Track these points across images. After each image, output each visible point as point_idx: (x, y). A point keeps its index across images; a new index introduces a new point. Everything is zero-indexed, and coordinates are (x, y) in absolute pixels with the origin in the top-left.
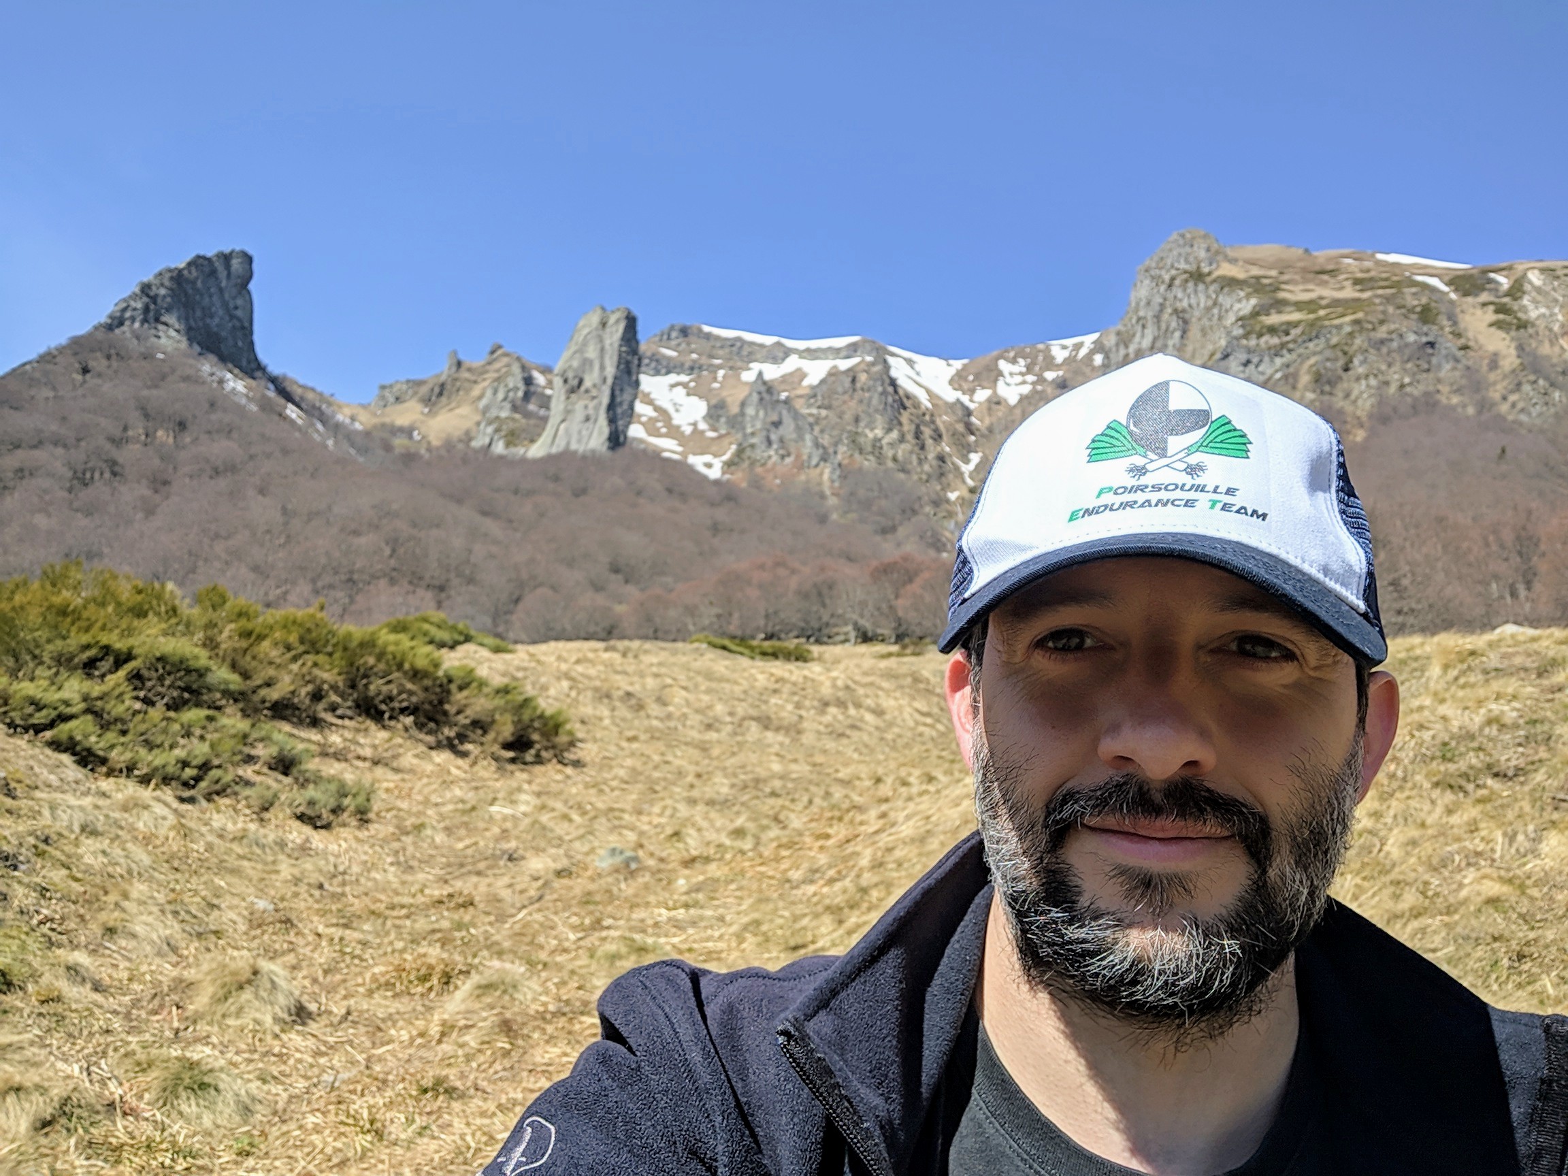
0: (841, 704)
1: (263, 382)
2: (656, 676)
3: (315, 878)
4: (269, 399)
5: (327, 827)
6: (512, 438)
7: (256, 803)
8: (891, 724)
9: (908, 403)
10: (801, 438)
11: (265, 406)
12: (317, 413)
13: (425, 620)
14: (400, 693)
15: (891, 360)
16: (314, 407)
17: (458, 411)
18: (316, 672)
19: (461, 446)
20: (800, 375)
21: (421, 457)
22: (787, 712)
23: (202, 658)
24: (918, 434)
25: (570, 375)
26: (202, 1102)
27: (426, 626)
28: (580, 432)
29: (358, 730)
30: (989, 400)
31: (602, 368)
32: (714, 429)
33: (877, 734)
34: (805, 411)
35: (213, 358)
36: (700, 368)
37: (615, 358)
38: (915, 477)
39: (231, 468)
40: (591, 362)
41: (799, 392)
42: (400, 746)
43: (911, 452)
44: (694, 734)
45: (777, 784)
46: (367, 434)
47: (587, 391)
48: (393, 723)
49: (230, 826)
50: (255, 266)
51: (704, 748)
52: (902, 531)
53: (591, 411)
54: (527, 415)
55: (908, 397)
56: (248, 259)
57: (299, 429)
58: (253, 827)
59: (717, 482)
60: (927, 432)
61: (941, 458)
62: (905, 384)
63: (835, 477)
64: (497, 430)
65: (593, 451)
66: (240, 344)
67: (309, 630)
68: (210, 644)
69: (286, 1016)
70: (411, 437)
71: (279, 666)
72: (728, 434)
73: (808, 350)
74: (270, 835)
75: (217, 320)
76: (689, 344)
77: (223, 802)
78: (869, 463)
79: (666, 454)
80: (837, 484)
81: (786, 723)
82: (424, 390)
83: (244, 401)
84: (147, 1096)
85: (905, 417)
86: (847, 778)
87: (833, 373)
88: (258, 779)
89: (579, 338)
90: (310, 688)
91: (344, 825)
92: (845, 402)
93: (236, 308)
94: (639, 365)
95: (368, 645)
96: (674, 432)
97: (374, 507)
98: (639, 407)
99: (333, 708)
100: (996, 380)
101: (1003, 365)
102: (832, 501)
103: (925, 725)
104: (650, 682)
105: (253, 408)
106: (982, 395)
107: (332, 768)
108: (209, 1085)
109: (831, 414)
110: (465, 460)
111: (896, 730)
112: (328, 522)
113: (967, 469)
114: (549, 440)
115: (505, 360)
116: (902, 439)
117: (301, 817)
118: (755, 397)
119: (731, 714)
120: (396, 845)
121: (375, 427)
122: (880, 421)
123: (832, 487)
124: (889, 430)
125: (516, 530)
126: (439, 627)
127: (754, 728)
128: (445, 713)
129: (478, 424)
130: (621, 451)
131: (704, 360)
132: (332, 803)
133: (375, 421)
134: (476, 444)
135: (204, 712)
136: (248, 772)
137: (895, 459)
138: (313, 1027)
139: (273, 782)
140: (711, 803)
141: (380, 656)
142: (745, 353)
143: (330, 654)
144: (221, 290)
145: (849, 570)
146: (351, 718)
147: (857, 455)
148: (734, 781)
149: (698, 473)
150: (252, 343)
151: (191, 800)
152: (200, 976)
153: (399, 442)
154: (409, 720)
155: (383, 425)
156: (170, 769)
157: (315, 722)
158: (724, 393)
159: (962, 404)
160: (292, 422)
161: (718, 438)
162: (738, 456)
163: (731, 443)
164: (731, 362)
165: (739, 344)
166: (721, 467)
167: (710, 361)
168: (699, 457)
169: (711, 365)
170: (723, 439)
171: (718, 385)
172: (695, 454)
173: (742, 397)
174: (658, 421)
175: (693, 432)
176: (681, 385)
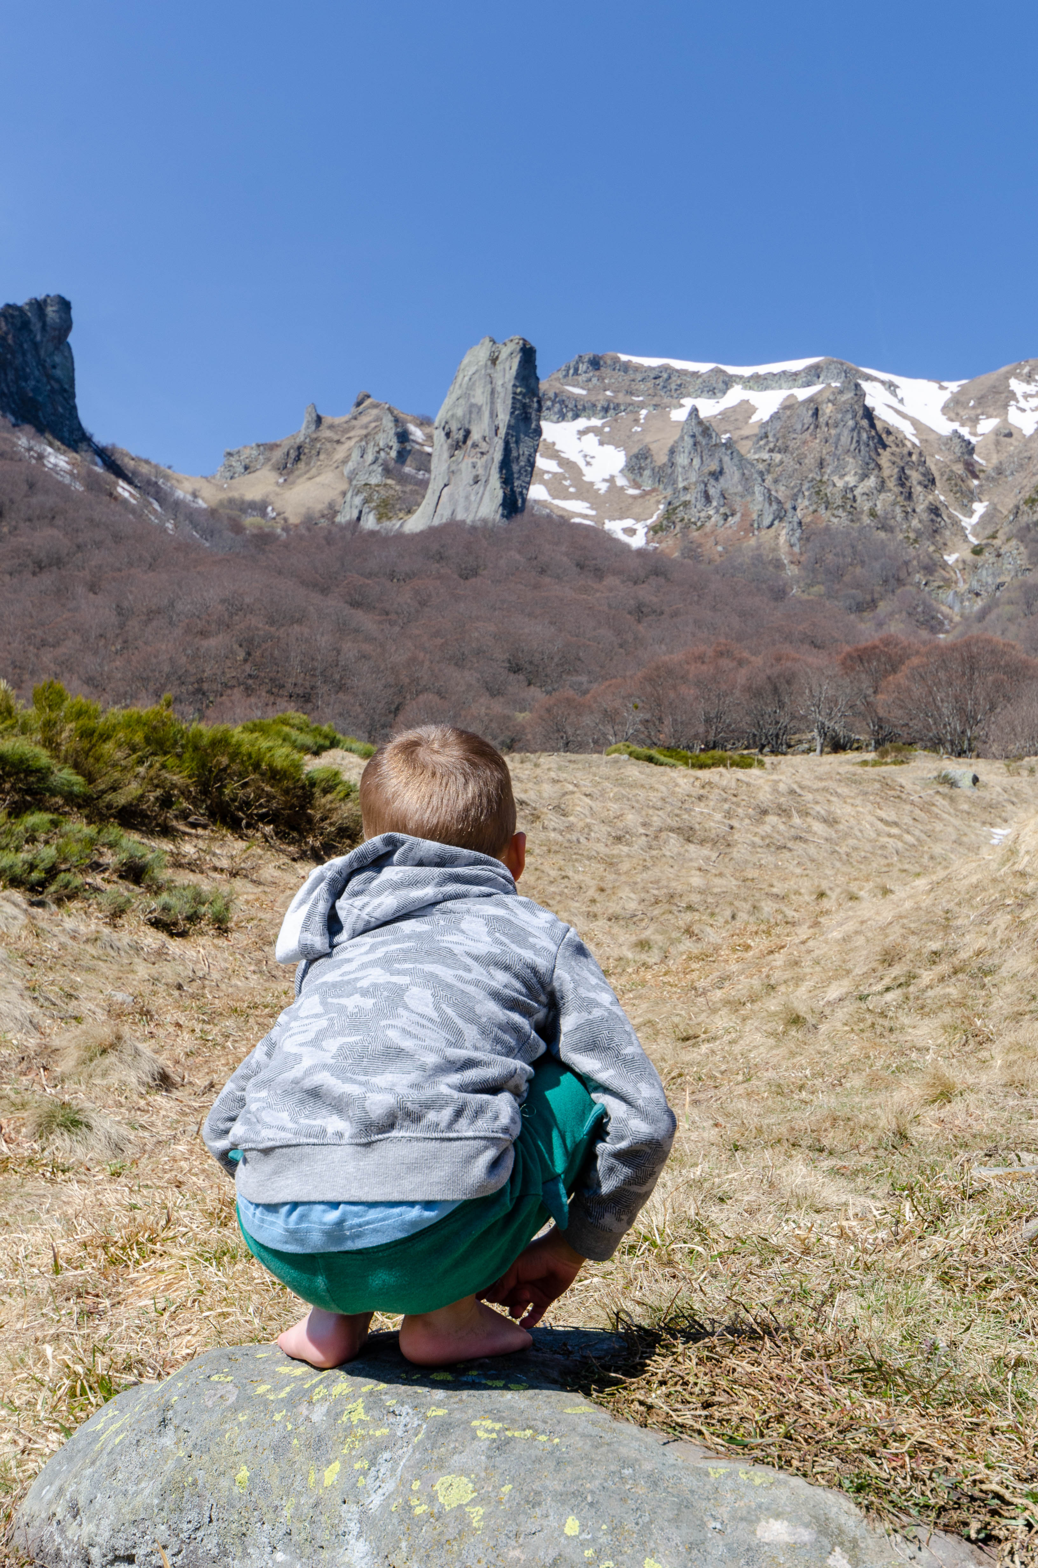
0: (783, 812)
1: (89, 456)
2: (555, 781)
3: (171, 979)
4: (98, 474)
5: (183, 934)
6: (385, 509)
7: (108, 910)
8: (847, 835)
9: (888, 440)
10: (749, 491)
11: (93, 484)
12: (152, 490)
13: (285, 722)
14: (258, 797)
15: (865, 385)
16: (149, 482)
17: (318, 479)
18: (165, 774)
19: (323, 523)
20: (746, 409)
21: (277, 538)
22: (716, 822)
23: (44, 757)
24: (903, 478)
25: (454, 426)
26: (74, 1138)
27: (286, 729)
28: (467, 498)
29: (212, 839)
30: (997, 432)
31: (493, 415)
32: (637, 486)
33: (827, 846)
34: (752, 456)
35: (29, 428)
36: (617, 407)
37: (509, 402)
38: (901, 536)
39: (57, 562)
40: (480, 408)
41: (746, 432)
42: (261, 857)
43: (894, 504)
44: (601, 848)
45: (695, 898)
46: (213, 512)
47: (475, 446)
48: (250, 832)
49: (82, 928)
50: (74, 313)
51: (610, 863)
52: (883, 607)
53: (481, 471)
54: (403, 479)
55: (889, 433)
56: (65, 305)
57: (133, 510)
58: (106, 930)
59: (640, 552)
60: (915, 476)
61: (935, 511)
62: (884, 414)
63: (794, 540)
64: (366, 501)
65: (484, 521)
66: (61, 410)
67: (155, 728)
68: (50, 743)
69: (150, 1080)
70: (264, 514)
71: (124, 769)
72: (654, 490)
73: (756, 377)
74: (124, 938)
75: (32, 383)
76: (601, 379)
77: (75, 905)
78: (839, 521)
79: (577, 520)
80: (796, 549)
81: (713, 835)
82: (278, 454)
83: (67, 480)
84: (24, 1130)
85: (885, 458)
86: (782, 894)
87: (789, 406)
88: (108, 887)
89: (463, 378)
90: (159, 792)
91: (202, 933)
92: (805, 442)
93: (54, 367)
94: (539, 409)
95: (220, 743)
96: (585, 491)
97: (223, 601)
98: (542, 463)
99: (184, 816)
100: (1006, 406)
101: (1016, 385)
102: (792, 571)
103: (889, 835)
104: (548, 789)
105: (79, 487)
106: (987, 426)
107: (185, 878)
108: (81, 1123)
109: (787, 459)
110: (329, 540)
111: (851, 842)
112: (171, 623)
113: (969, 523)
114: (431, 509)
115: (374, 412)
116: (882, 487)
117: (156, 924)
118: (688, 441)
119: (644, 825)
120: (259, 955)
121: (221, 503)
122: (852, 465)
123: (792, 554)
124: (864, 476)
125: (392, 623)
126: (300, 729)
127: (674, 842)
128: (310, 820)
129: (344, 494)
130: (520, 520)
131: (621, 398)
132: (188, 910)
133: (223, 496)
134: (341, 519)
135: (47, 817)
136: (96, 879)
137: (873, 514)
138: (176, 1094)
139: (123, 889)
140: (613, 918)
141: (233, 757)
142: (673, 385)
143: (179, 756)
144: (36, 346)
145: (814, 659)
146: (205, 827)
147: (822, 510)
148: (643, 895)
149: (617, 541)
150: (74, 408)
151: (41, 904)
152: (64, 1044)
153: (251, 521)
154: (269, 829)
155: (231, 501)
156: (18, 870)
157: (167, 832)
158: (648, 439)
159: (960, 437)
160: (125, 502)
161: (642, 496)
162: (668, 519)
163: (658, 502)
164: (656, 398)
165: (665, 376)
166: (646, 533)
167: (628, 399)
168: (618, 522)
169: (630, 405)
170: (648, 497)
171: (639, 429)
172: (612, 519)
173: (670, 443)
174: (565, 479)
175: (609, 490)
176: (593, 432)
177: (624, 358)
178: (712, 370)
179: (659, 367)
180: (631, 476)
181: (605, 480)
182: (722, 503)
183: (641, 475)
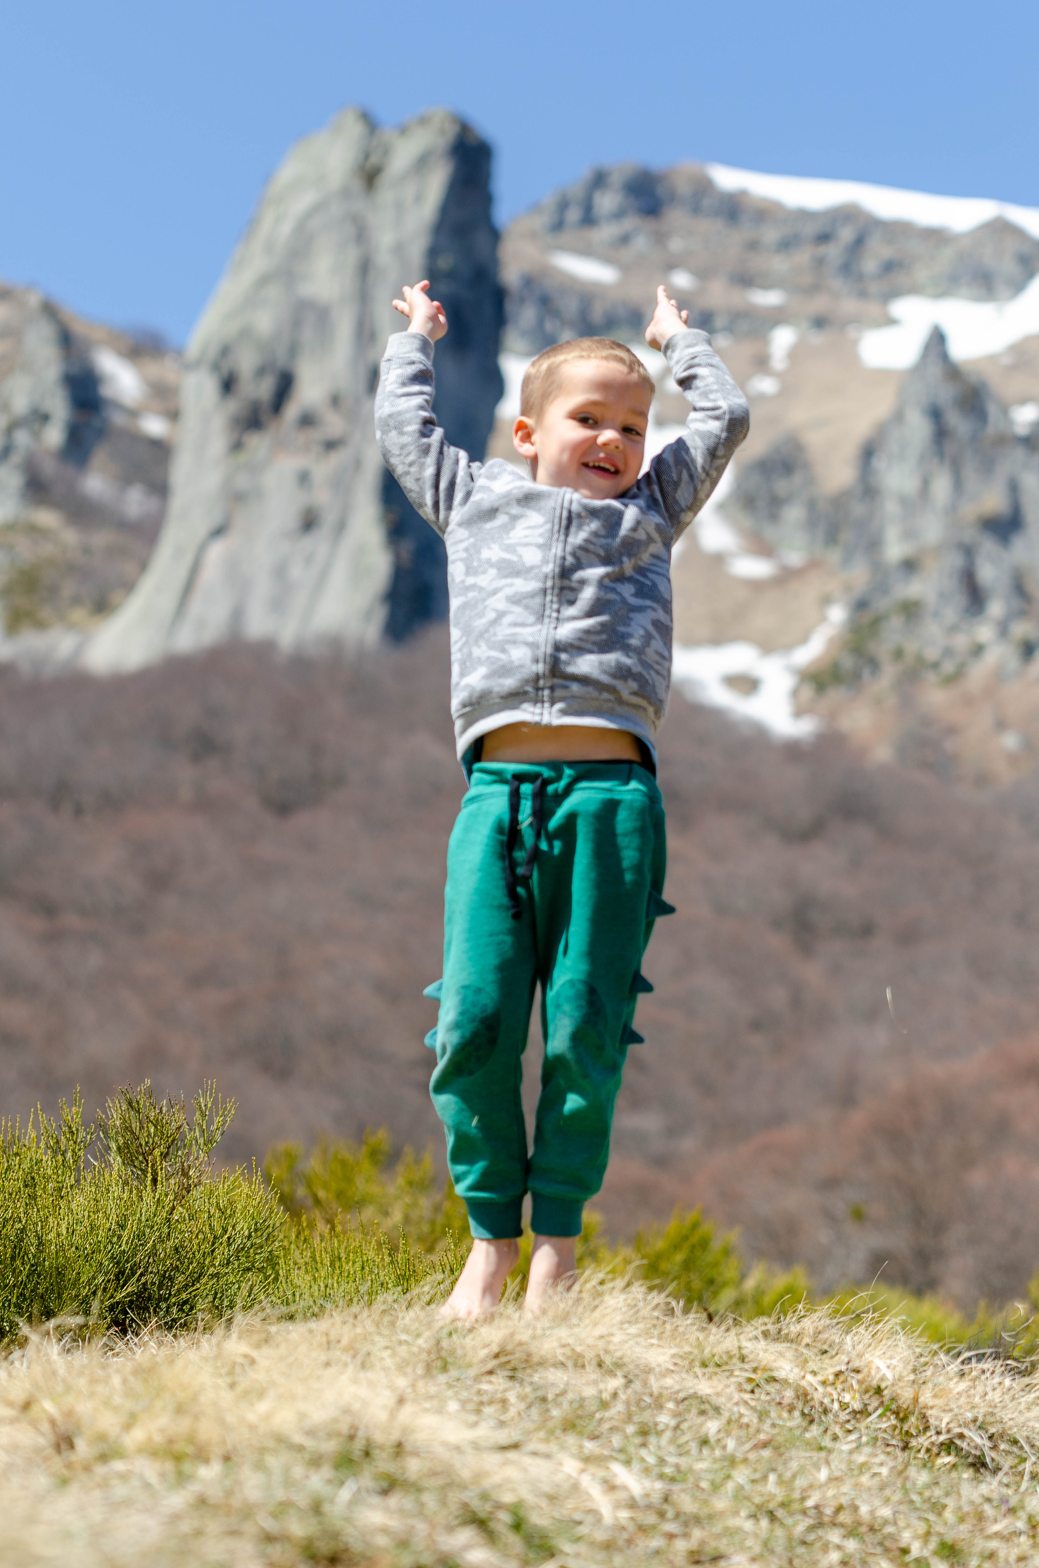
6: (29, 599)
25: (246, 361)
28: (280, 572)
32: (764, 550)
40: (322, 315)
47: (307, 421)
53: (322, 496)
54: (83, 512)
59: (782, 747)
65: (335, 644)
72: (813, 565)
76: (660, 239)
89: (278, 224)
94: (498, 322)
114: (168, 602)
118: (916, 426)
142: (870, 265)
149: (707, 712)
161: (777, 583)
162: (857, 650)
163: (826, 601)
164: (820, 299)
166: (794, 689)
167: (737, 299)
169: (741, 314)
170: (797, 585)
171: (770, 387)
172: (693, 642)
173: (864, 429)
177: (729, 179)
179: (827, 213)
180: (751, 525)
182: (1016, 609)
183: (775, 521)
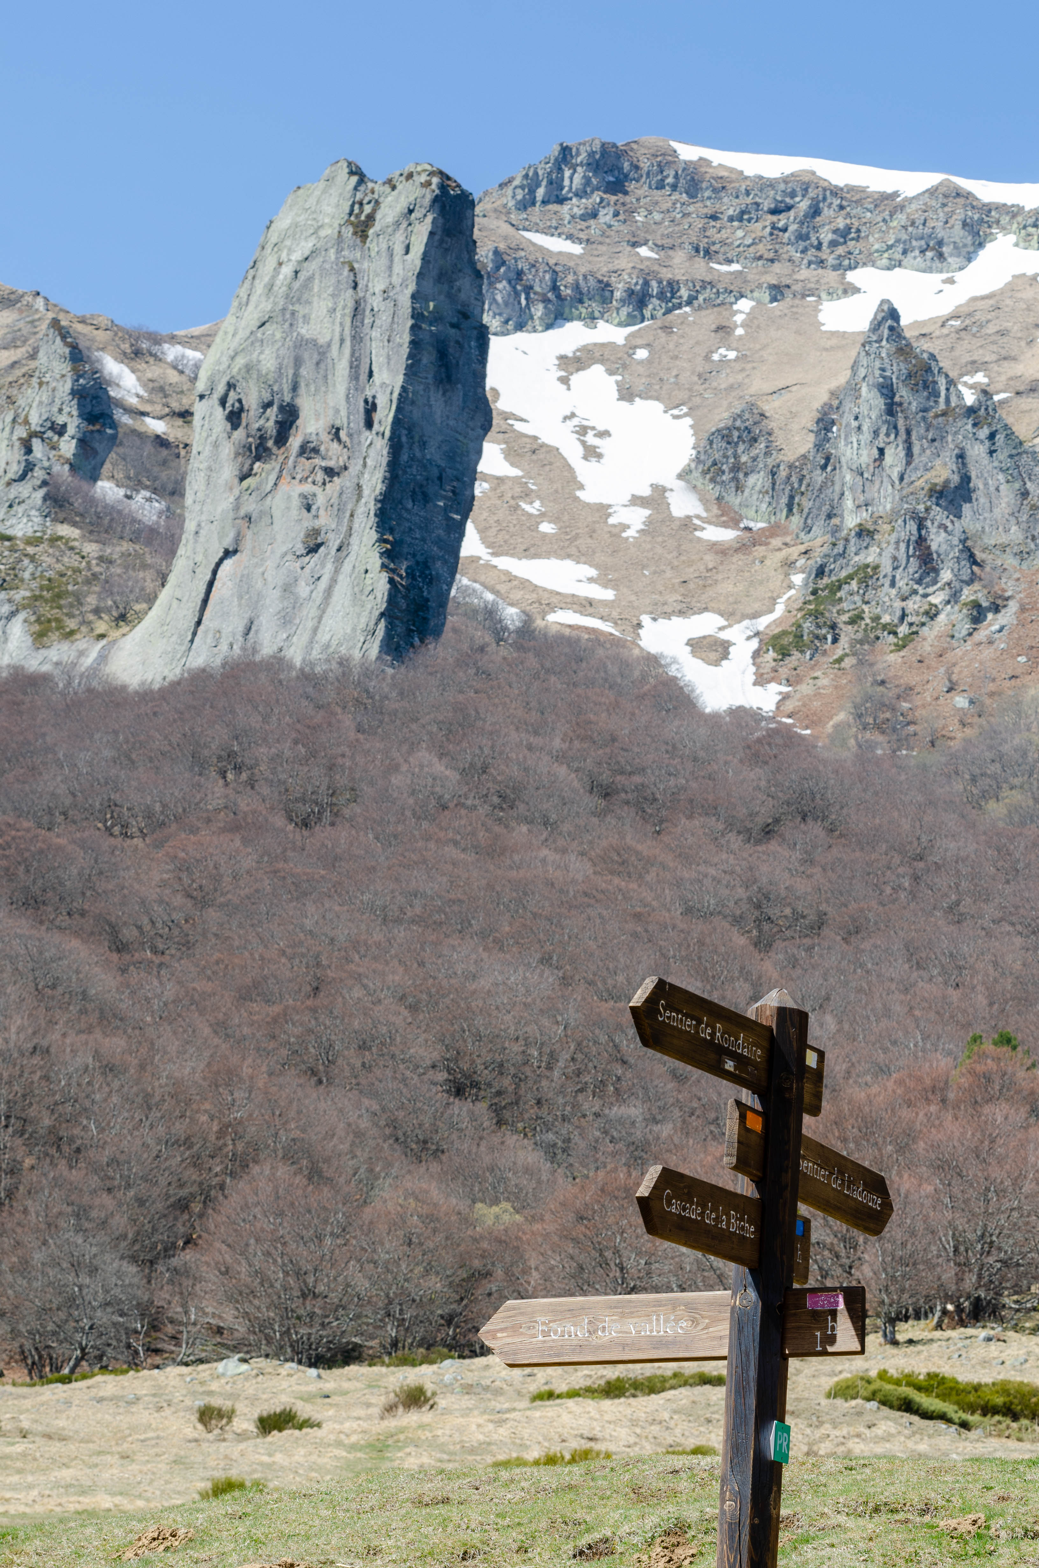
6: (55, 609)
25: (252, 396)
28: (288, 589)
31: (361, 371)
32: (728, 517)
36: (669, 292)
37: (404, 338)
40: (322, 353)
47: (308, 450)
53: (324, 520)
54: (99, 522)
72: (774, 530)
76: (624, 213)
89: (277, 271)
96: (584, 532)
114: (187, 616)
118: (871, 400)
131: (681, 266)
142: (826, 231)
149: (674, 686)
158: (758, 385)
161: (742, 547)
162: (816, 614)
163: (789, 565)
164: (777, 267)
165: (803, 205)
166: (756, 654)
167: (700, 269)
168: (677, 621)
169: (705, 284)
170: (760, 551)
171: (732, 355)
172: (661, 613)
173: (820, 397)
174: (527, 495)
175: (650, 529)
176: (602, 361)
177: (688, 153)
178: (932, 192)
179: (785, 180)
180: (713, 491)
181: (637, 501)
182: (965, 574)
183: (739, 488)
